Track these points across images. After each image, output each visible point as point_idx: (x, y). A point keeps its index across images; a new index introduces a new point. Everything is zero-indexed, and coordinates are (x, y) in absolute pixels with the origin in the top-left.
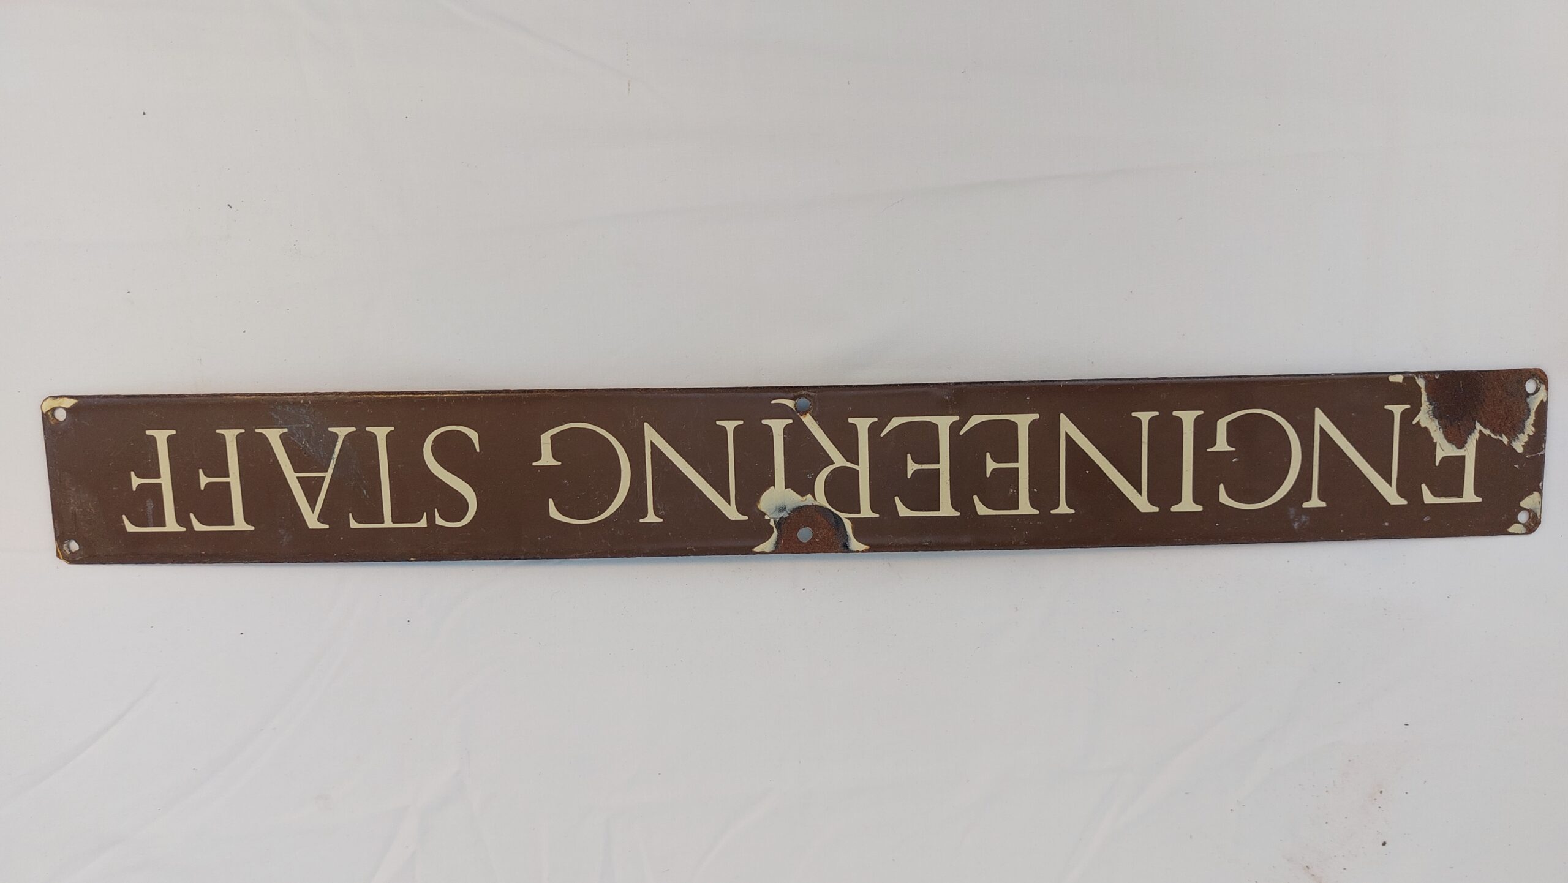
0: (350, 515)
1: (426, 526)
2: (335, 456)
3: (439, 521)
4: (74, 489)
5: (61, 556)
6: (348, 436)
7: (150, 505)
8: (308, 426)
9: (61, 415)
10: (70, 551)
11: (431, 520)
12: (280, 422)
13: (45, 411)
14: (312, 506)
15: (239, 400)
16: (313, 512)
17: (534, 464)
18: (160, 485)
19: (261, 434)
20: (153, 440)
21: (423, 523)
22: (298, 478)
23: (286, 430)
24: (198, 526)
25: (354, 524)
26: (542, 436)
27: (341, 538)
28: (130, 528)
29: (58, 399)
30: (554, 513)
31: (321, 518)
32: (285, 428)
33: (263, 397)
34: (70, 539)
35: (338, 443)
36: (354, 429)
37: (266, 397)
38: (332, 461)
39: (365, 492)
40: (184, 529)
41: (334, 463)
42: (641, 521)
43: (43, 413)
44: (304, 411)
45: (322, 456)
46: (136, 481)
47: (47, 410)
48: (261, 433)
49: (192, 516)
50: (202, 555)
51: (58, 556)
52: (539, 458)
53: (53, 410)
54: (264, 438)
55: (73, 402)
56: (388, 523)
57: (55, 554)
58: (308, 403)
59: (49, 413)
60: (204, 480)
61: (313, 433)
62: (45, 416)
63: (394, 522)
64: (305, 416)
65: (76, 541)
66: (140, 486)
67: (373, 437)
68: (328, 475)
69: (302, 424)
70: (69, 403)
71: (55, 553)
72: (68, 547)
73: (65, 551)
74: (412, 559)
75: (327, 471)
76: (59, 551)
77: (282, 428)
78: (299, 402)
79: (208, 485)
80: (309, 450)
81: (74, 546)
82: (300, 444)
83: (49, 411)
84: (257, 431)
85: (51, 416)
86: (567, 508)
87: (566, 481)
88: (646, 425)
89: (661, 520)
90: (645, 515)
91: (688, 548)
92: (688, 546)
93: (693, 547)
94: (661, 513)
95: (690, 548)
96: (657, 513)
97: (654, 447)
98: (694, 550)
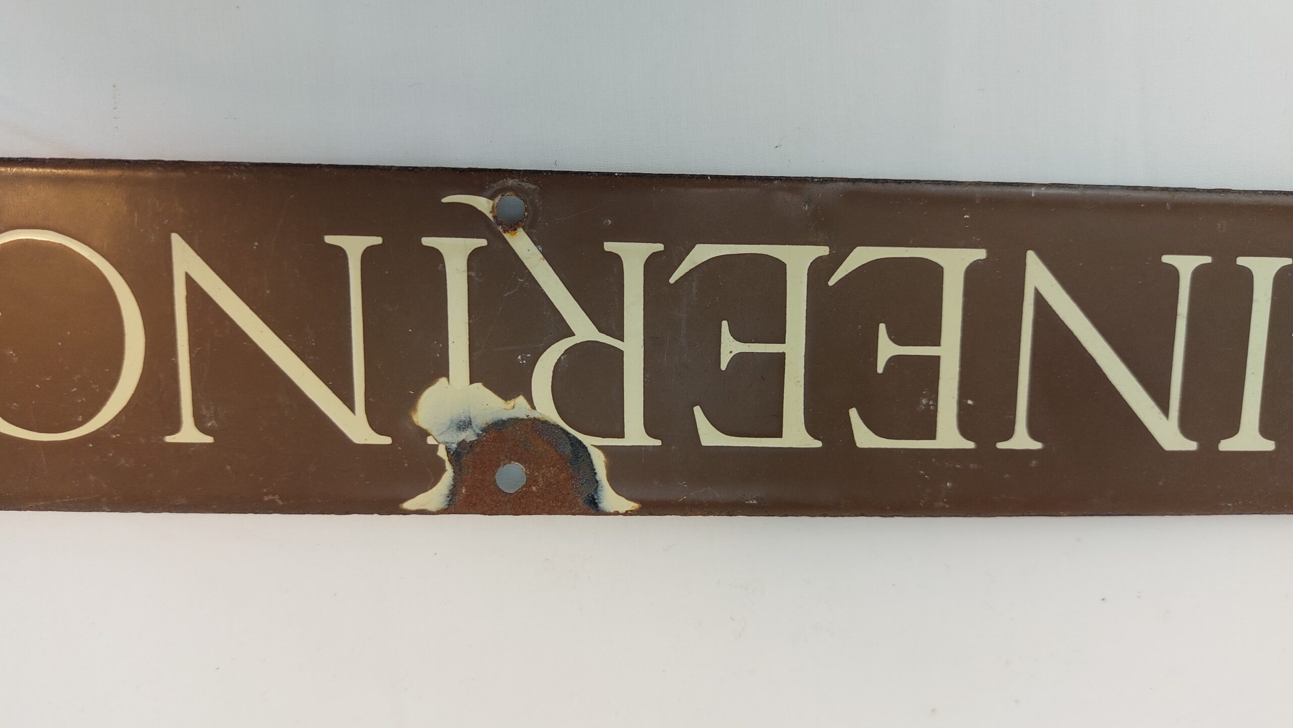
42: (169, 439)
86: (15, 406)
87: (10, 351)
88: (176, 238)
89: (209, 439)
90: (176, 427)
91: (266, 499)
92: (267, 494)
93: (277, 497)
94: (210, 424)
95: (270, 497)
96: (200, 424)
97: (192, 286)
98: (280, 502)
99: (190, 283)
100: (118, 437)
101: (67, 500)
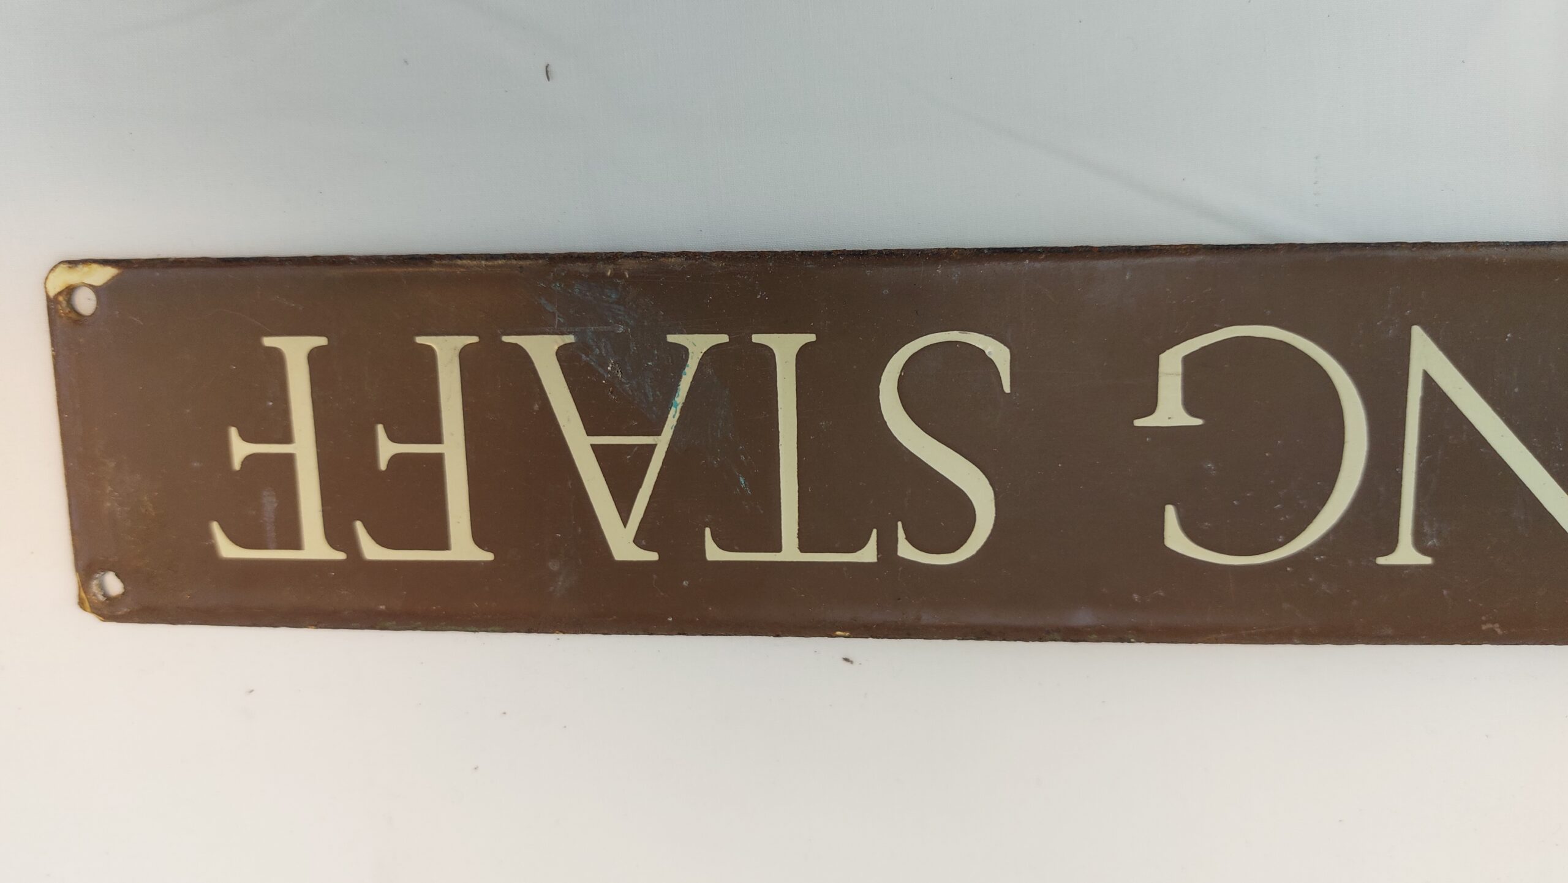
0: (708, 531)
1: (875, 560)
2: (680, 398)
3: (906, 551)
4: (112, 465)
5: (87, 605)
6: (712, 353)
7: (270, 502)
8: (621, 330)
9: (85, 302)
10: (105, 595)
11: (887, 547)
12: (559, 319)
13: (52, 294)
14: (624, 514)
15: (467, 267)
16: (625, 523)
17: (1138, 423)
18: (289, 459)
19: (517, 347)
20: (277, 358)
21: (868, 554)
22: (595, 448)
23: (570, 339)
24: (372, 550)
25: (714, 553)
26: (1163, 357)
27: (685, 583)
28: (228, 550)
29: (80, 266)
30: (1176, 539)
31: (642, 539)
32: (569, 333)
33: (521, 263)
34: (105, 570)
35: (687, 370)
36: (724, 338)
37: (528, 262)
38: (673, 410)
39: (742, 480)
40: (340, 556)
41: (678, 415)
42: (1382, 561)
43: (48, 296)
44: (613, 296)
45: (651, 399)
46: (240, 449)
47: (58, 290)
48: (516, 345)
49: (359, 526)
50: (380, 613)
51: (81, 604)
52: (1150, 408)
53: (69, 291)
54: (521, 354)
55: (109, 272)
56: (790, 551)
57: (77, 600)
58: (622, 276)
59: (61, 298)
60: (387, 449)
61: (633, 347)
62: (52, 303)
63: (803, 548)
64: (616, 306)
65: (118, 575)
66: (250, 459)
67: (767, 356)
68: (662, 442)
69: (607, 324)
70: (102, 275)
71: (75, 600)
72: (101, 586)
73: (95, 595)
74: (838, 633)
75: (659, 434)
76: (83, 595)
77: (562, 333)
78: (604, 275)
79: (395, 459)
80: (622, 383)
81: (113, 585)
82: (601, 370)
83: (60, 293)
84: (506, 339)
85: (64, 304)
86: (1206, 526)
87: (1209, 463)
88: (1417, 332)
89: (1427, 560)
90: (1391, 546)
91: (1484, 627)
92: (1485, 623)
93: (1497, 625)
94: (1430, 543)
95: (1489, 626)
96: (1420, 544)
97: (1431, 387)
98: (1499, 631)
99: (1429, 382)
100: (1322, 559)
101: (1252, 631)
